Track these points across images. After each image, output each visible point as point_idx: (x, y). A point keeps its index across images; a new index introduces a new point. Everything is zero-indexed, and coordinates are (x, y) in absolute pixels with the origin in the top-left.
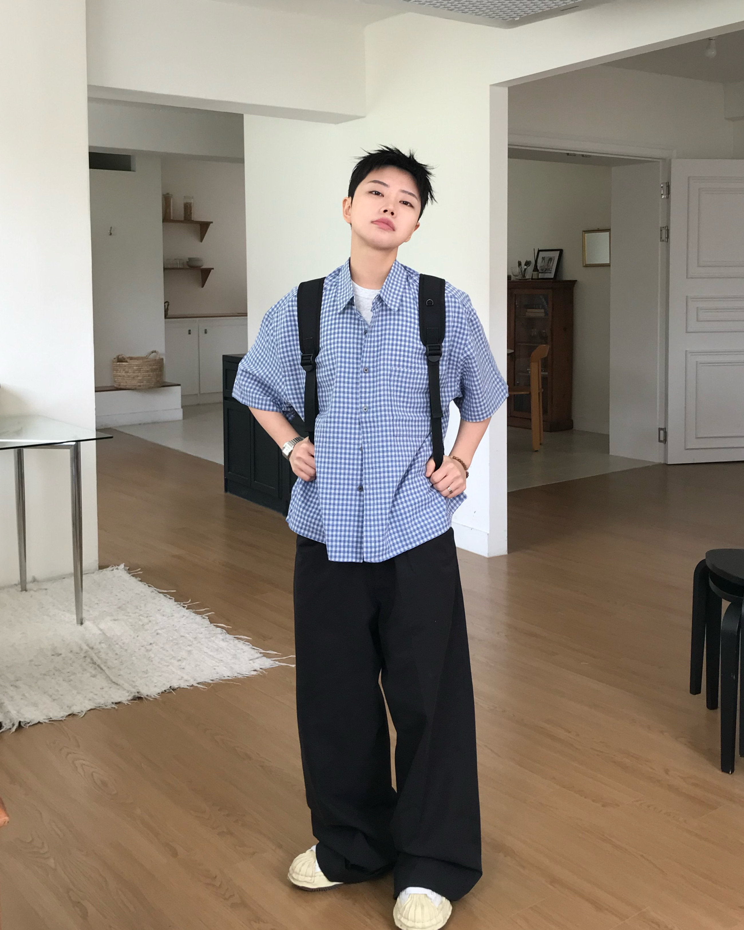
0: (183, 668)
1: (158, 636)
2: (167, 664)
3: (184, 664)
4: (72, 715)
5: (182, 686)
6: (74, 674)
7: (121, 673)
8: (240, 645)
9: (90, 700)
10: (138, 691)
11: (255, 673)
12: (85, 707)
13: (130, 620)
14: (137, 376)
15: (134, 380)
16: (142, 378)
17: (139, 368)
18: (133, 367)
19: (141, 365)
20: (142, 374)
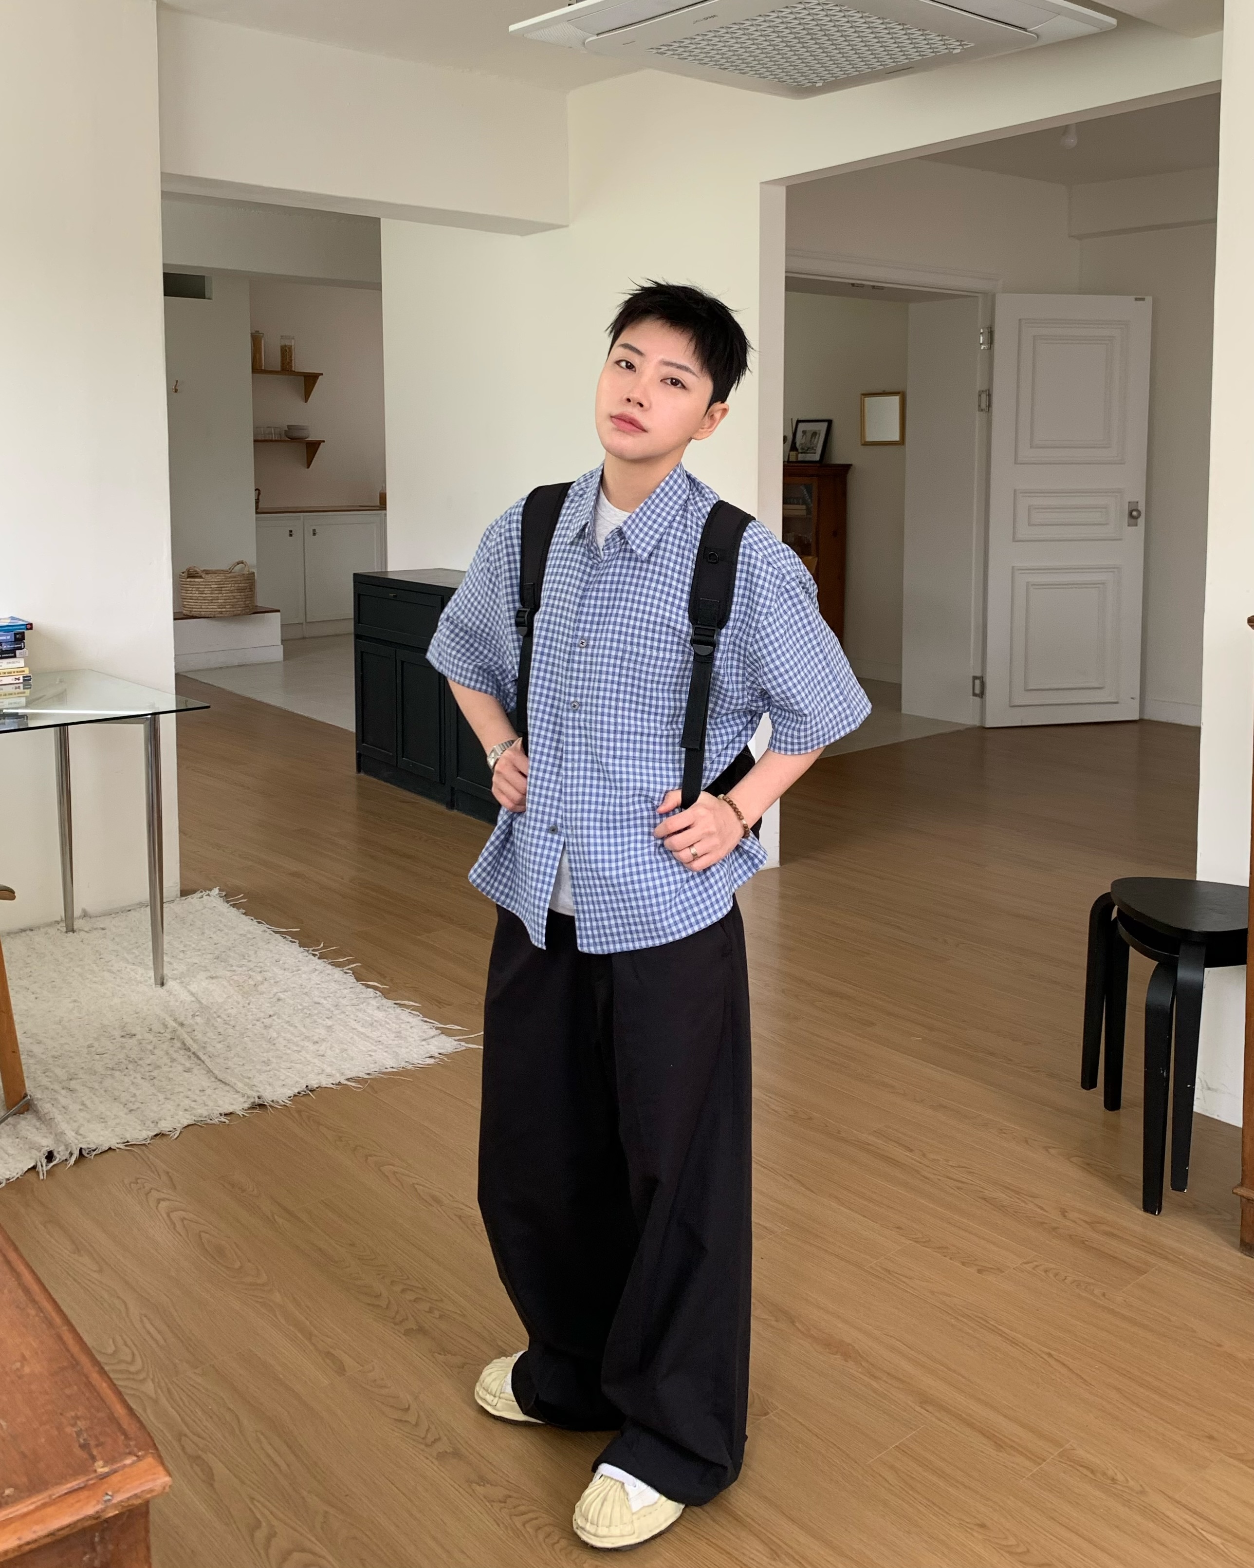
0: (323, 1056)
1: (280, 1003)
2: (298, 1049)
3: (323, 1048)
4: (160, 1135)
5: (324, 1084)
6: (159, 1067)
7: (230, 1064)
8: (405, 1015)
9: (186, 1110)
10: (258, 1094)
11: (432, 1061)
12: (179, 1123)
13: (235, 978)
14: (216, 598)
15: (211, 604)
16: (224, 601)
17: (219, 586)
18: (211, 585)
19: (222, 582)
20: (224, 595)
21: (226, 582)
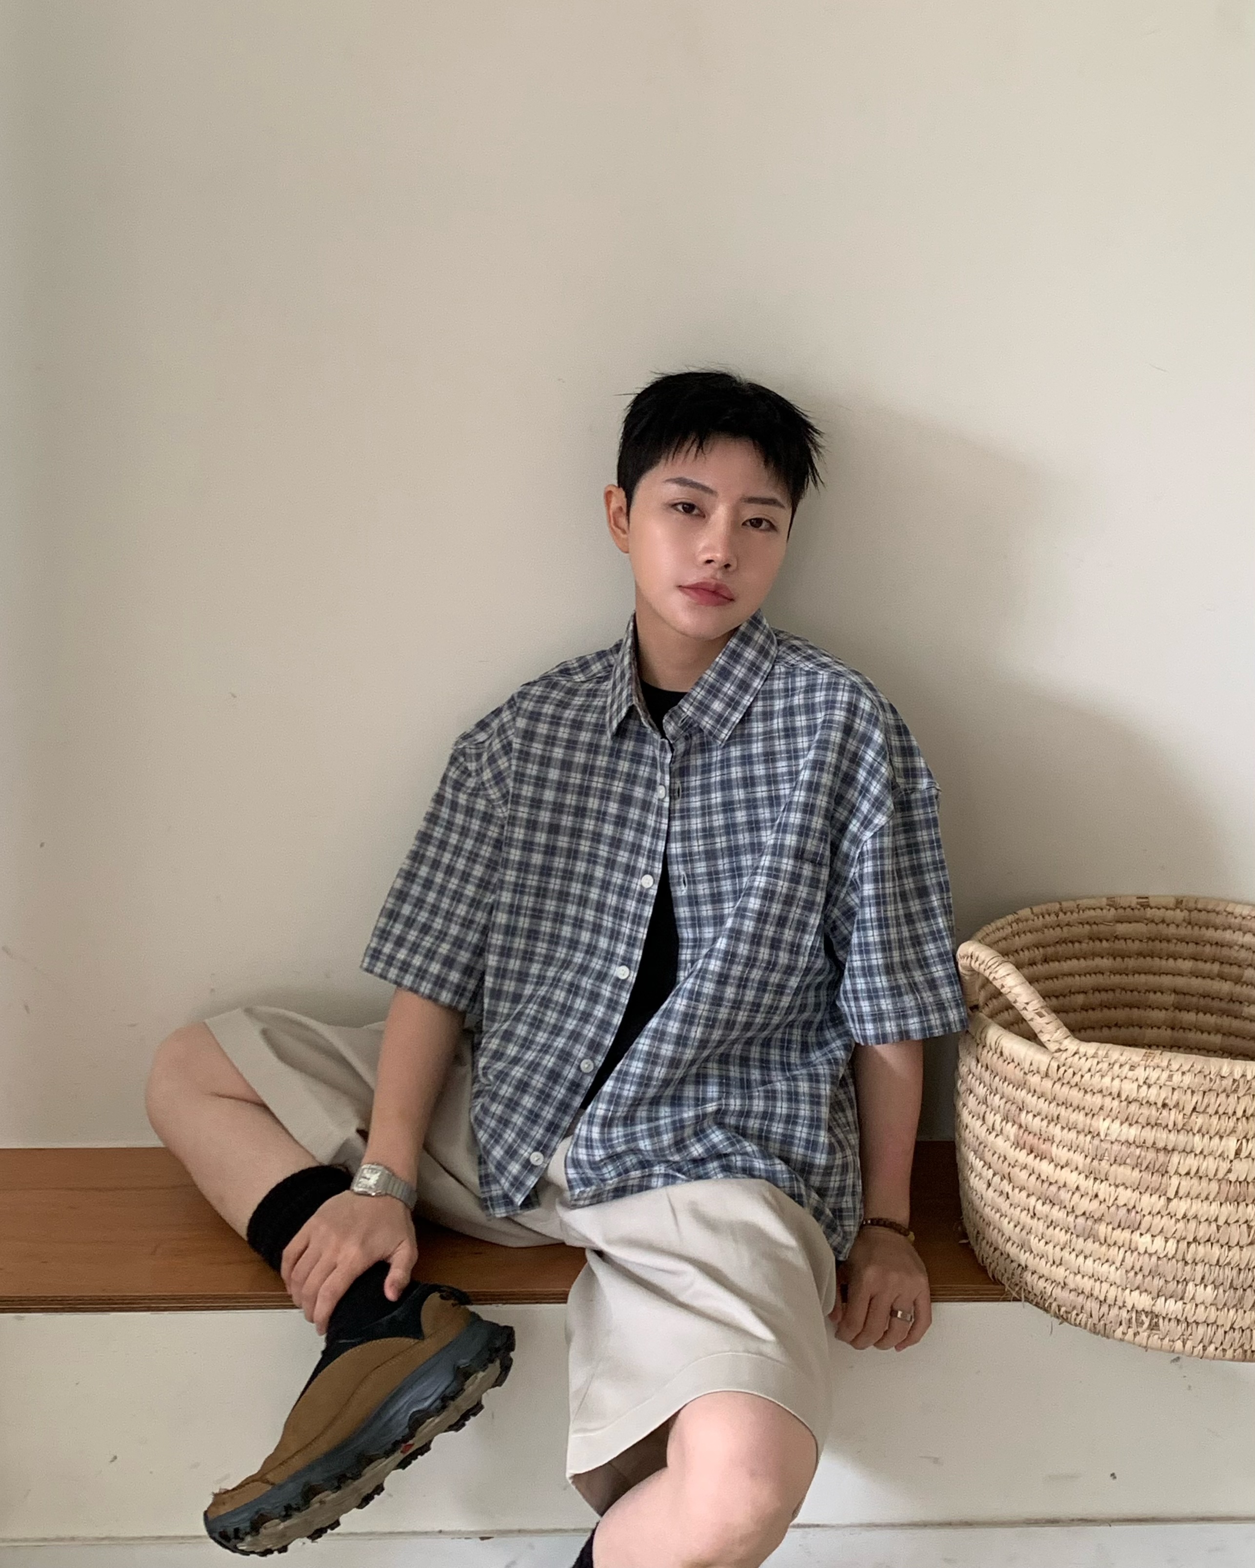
14: (1123, 1211)
15: (1090, 1246)
16: (1172, 1245)
17: (1149, 1135)
18: (1091, 1114)
19: (1172, 1117)
20: (1181, 1207)
21: (1199, 1121)
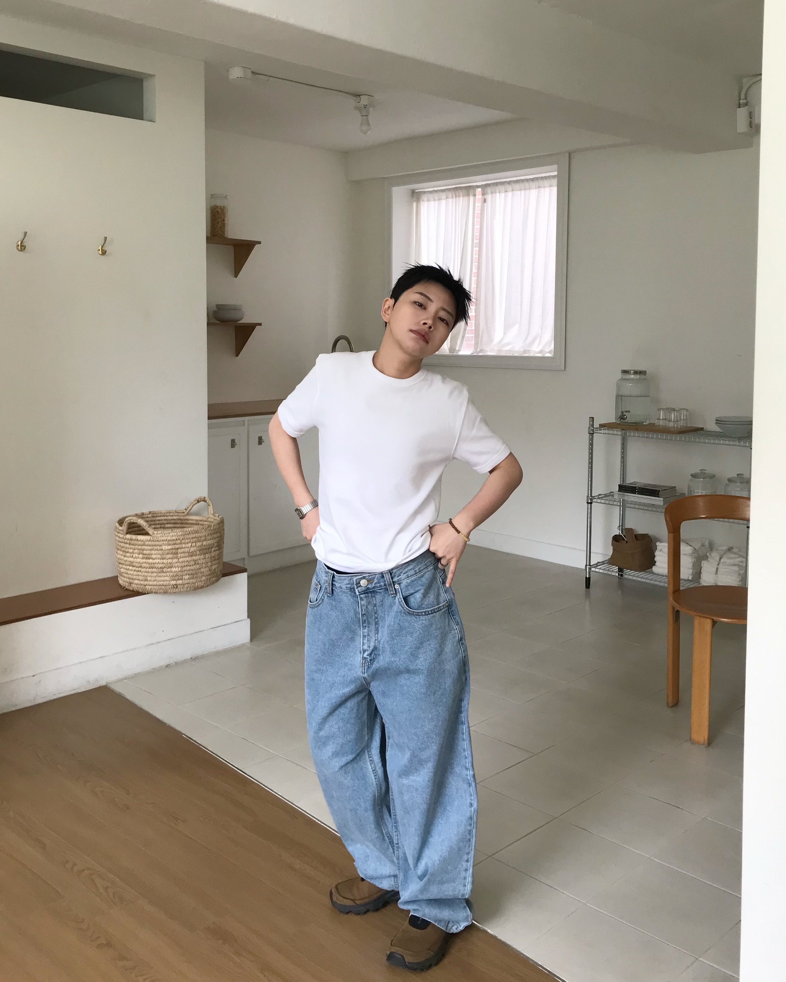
14: (169, 564)
15: (162, 574)
16: (180, 568)
17: (174, 547)
18: (161, 546)
19: (178, 541)
20: (181, 560)
21: (183, 541)
